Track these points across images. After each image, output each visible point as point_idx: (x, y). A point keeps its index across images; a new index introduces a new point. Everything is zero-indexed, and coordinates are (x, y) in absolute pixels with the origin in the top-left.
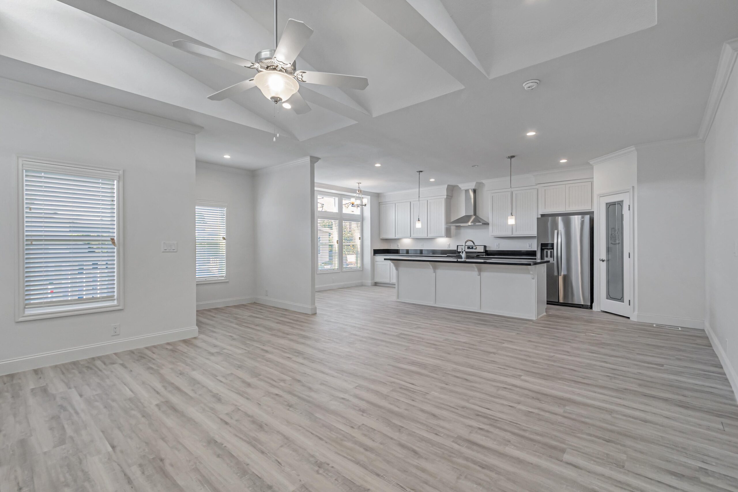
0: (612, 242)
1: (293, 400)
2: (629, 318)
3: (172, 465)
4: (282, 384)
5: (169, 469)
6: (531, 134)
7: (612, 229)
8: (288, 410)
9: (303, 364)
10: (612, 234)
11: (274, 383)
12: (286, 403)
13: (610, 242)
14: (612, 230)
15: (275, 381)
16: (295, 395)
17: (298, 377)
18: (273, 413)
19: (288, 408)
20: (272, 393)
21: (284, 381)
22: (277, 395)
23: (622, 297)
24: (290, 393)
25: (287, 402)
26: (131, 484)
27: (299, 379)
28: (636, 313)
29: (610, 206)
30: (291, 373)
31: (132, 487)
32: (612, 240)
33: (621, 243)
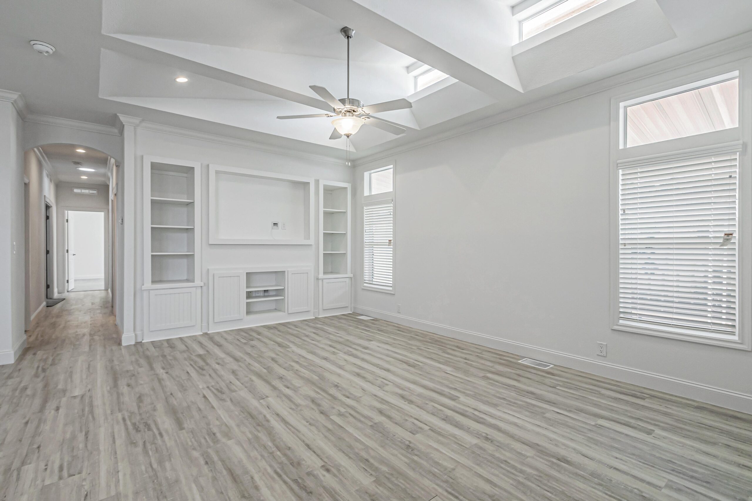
1: (333, 391)
4: (343, 410)
8: (338, 383)
9: (308, 446)
11: (352, 412)
12: (340, 388)
15: (350, 414)
16: (330, 395)
17: (321, 419)
18: (350, 382)
19: (338, 385)
20: (353, 400)
21: (340, 415)
22: (348, 397)
24: (334, 398)
25: (339, 390)
27: (322, 415)
30: (330, 426)
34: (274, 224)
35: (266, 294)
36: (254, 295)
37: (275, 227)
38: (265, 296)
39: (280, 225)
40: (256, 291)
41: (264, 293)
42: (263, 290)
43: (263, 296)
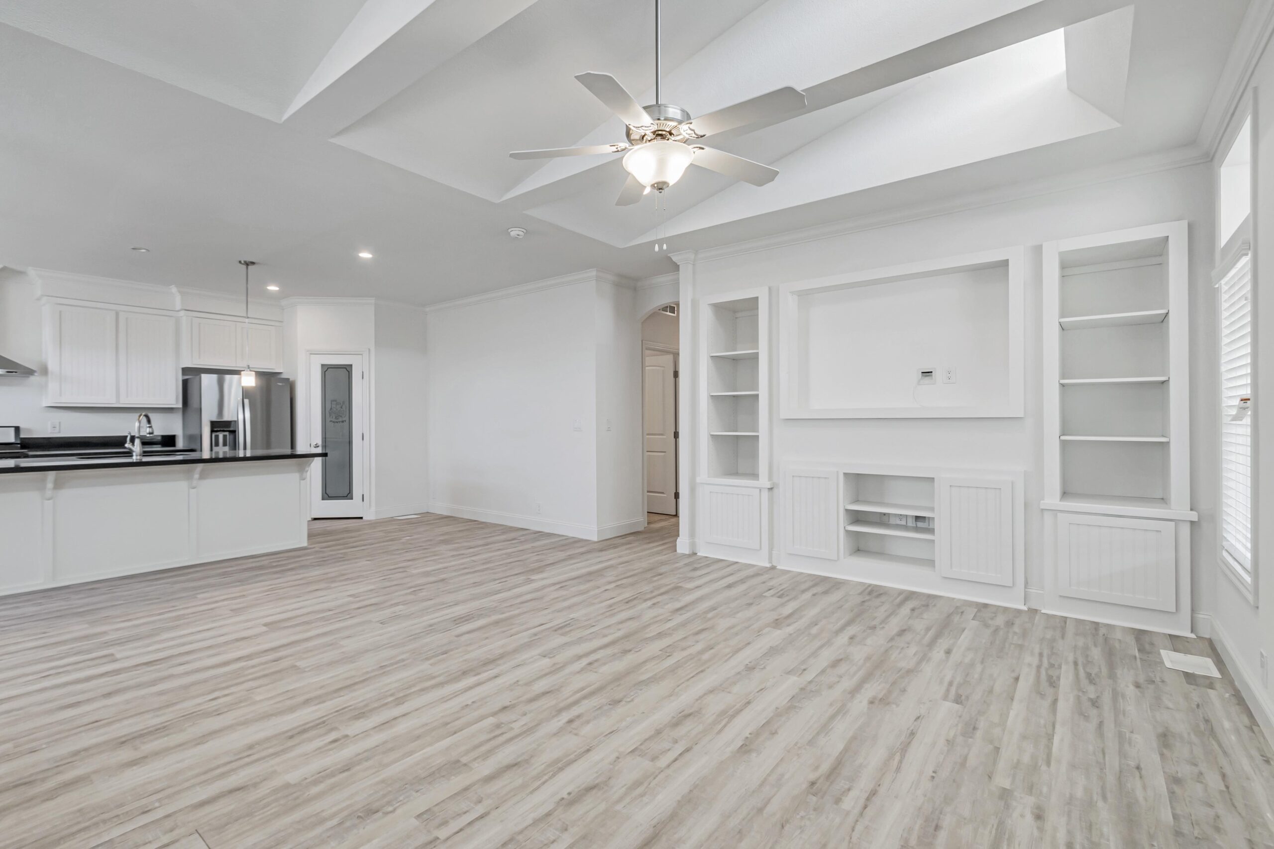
0: (332, 420)
2: (361, 518)
3: (817, 768)
5: (825, 767)
6: (365, 255)
7: (332, 401)
10: (331, 409)
13: (328, 420)
14: (333, 403)
23: (350, 493)
26: (876, 790)
28: (373, 508)
29: (329, 369)
31: (879, 785)
32: (333, 417)
33: (347, 421)
34: (922, 373)
35: (920, 524)
36: (893, 521)
37: (927, 380)
38: (916, 529)
39: (938, 375)
40: (895, 515)
41: (916, 521)
42: (912, 516)
43: (913, 527)
